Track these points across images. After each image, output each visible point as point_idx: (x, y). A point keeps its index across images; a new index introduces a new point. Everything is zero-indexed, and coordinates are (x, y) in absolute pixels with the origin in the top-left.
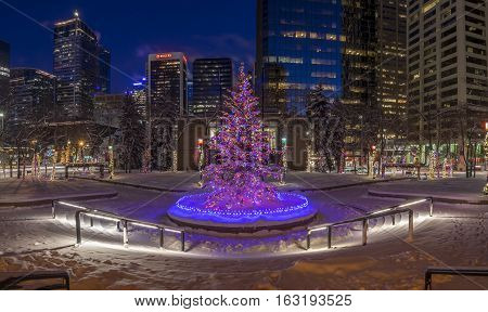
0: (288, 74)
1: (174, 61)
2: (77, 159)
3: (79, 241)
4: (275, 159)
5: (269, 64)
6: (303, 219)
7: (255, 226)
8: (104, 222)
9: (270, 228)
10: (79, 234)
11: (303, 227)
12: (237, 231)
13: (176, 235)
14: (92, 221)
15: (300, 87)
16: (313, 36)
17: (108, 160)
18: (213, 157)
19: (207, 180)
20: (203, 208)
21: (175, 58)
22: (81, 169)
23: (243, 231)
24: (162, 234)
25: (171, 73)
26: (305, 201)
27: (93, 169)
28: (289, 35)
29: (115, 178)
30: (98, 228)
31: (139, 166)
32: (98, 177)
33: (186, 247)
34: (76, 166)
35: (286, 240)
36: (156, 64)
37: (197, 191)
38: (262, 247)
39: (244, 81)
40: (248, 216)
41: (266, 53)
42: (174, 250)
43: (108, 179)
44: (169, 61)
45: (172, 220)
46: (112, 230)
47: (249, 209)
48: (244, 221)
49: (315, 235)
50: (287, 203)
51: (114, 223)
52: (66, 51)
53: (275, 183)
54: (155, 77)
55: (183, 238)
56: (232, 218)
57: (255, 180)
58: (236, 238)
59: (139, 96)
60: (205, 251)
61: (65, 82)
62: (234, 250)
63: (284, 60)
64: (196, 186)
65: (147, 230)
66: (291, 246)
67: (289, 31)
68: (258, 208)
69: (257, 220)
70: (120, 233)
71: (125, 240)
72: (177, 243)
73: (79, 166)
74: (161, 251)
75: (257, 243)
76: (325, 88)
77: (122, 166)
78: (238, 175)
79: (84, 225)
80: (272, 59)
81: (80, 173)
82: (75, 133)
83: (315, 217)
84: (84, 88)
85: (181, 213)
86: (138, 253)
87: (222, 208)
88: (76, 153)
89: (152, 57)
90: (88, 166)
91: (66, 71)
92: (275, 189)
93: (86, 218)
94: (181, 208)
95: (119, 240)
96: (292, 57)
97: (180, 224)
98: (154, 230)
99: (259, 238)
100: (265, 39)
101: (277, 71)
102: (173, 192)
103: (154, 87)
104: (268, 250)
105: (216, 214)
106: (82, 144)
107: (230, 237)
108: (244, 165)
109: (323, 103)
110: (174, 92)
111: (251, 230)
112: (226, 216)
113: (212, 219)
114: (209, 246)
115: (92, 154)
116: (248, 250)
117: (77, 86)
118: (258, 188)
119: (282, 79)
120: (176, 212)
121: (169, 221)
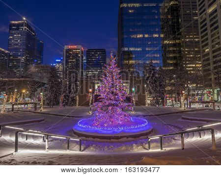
0: (134, 56)
1: (77, 49)
2: (21, 100)
3: (16, 151)
4: (128, 100)
5: (125, 52)
6: (145, 132)
7: (119, 135)
8: (34, 137)
9: (127, 137)
10: (17, 146)
11: (146, 137)
12: (109, 138)
13: (76, 142)
14: (27, 137)
15: (141, 62)
16: (146, 36)
17: (40, 100)
18: (97, 99)
19: (94, 111)
20: (92, 125)
21: (77, 48)
22: (23, 106)
23: (113, 138)
24: (68, 142)
25: (76, 55)
27: (30, 106)
28: (134, 36)
29: (43, 110)
30: (31, 141)
31: (58, 103)
32: (33, 110)
33: (82, 149)
34: (19, 104)
35: (136, 144)
36: (68, 51)
37: (89, 116)
38: (124, 148)
39: (112, 60)
40: (116, 130)
41: (123, 46)
42: (75, 151)
43: (39, 111)
44: (74, 50)
45: (75, 133)
46: (39, 142)
47: (117, 126)
48: (114, 132)
49: (153, 141)
50: (137, 123)
51: (41, 137)
52: (17, 39)
53: (130, 112)
54: (68, 57)
55: (80, 143)
56: (107, 131)
57: (119, 110)
58: (109, 142)
59: (59, 66)
60: (93, 150)
61: (15, 56)
62: (109, 149)
63: (132, 49)
64: (88, 114)
65: (61, 140)
66: (140, 147)
67: (134, 34)
68: (121, 126)
69: (121, 132)
70: (44, 143)
71: (47, 147)
72: (77, 147)
73: (21, 104)
74: (68, 152)
75: (121, 145)
76: (154, 62)
77: (48, 104)
78: (110, 108)
79: (21, 140)
80: (126, 49)
81: (22, 108)
82: (20, 85)
83: (152, 131)
84: (27, 60)
85: (80, 129)
86: (54, 155)
87: (102, 126)
88: (20, 96)
89: (66, 47)
90: (27, 104)
91: (17, 50)
92: (130, 115)
93: (23, 136)
94: (80, 126)
95: (42, 147)
96: (136, 47)
97: (79, 135)
98: (64, 140)
99: (121, 142)
100: (123, 39)
101: (129, 55)
102: (75, 118)
103: (67, 62)
104: (127, 150)
105: (99, 129)
106: (24, 91)
107: (106, 142)
108: (114, 102)
109: (154, 70)
110: (77, 66)
111: (117, 138)
112: (104, 130)
113: (97, 132)
114: (95, 148)
115: (30, 97)
116: (116, 149)
117: (23, 59)
118: (121, 114)
119: (131, 59)
120: (78, 128)
121: (73, 134)
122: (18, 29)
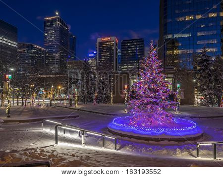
0: (180, 45)
1: (110, 42)
2: (57, 96)
3: (56, 143)
4: (172, 97)
5: (168, 40)
6: (192, 136)
7: (160, 137)
8: (71, 132)
9: (170, 140)
10: (56, 138)
11: (193, 142)
12: (148, 139)
13: (111, 140)
14: (65, 131)
15: (190, 51)
16: (199, 17)
17: (74, 97)
18: (134, 96)
19: (129, 109)
20: (127, 124)
21: (111, 40)
22: (59, 102)
23: (152, 140)
24: (104, 139)
25: (109, 49)
26: (194, 125)
27: (66, 102)
28: (181, 19)
29: (78, 107)
30: (68, 135)
31: (91, 101)
32: (68, 106)
33: (118, 148)
34: (56, 100)
35: (181, 148)
36: (101, 43)
37: (124, 115)
38: (165, 152)
39: (152, 52)
40: (155, 131)
41: (166, 33)
42: (110, 149)
43: (74, 107)
44: (108, 42)
45: (110, 131)
46: (75, 136)
47: (157, 127)
48: (153, 134)
49: (203, 148)
50: (181, 125)
51: (77, 132)
52: (51, 35)
53: (172, 112)
54: (101, 51)
55: (116, 142)
56: (146, 132)
57: (160, 109)
58: (148, 144)
59: (92, 62)
60: (129, 151)
61: (51, 53)
62: (147, 151)
63: (177, 36)
64: (123, 112)
65: (96, 137)
66: (185, 153)
67: (182, 17)
68: (162, 127)
69: (161, 134)
70: (80, 138)
71: (83, 142)
72: (113, 145)
73: (58, 100)
74: (103, 149)
75: (161, 149)
76: (208, 50)
77: (82, 101)
78: (149, 106)
79: (60, 133)
80: (170, 36)
81: (59, 104)
82: (56, 81)
83: (202, 135)
84: (61, 57)
85: (115, 127)
86: (90, 150)
87: (139, 125)
88: (57, 92)
89: (99, 40)
90: (63, 100)
91: (51, 46)
92: (173, 115)
93: (61, 129)
94: (115, 125)
95: (79, 142)
96: (183, 33)
97: (114, 134)
98: (99, 137)
99: (162, 145)
100: (165, 25)
101: (173, 43)
102: (110, 115)
103: (100, 57)
104: (168, 154)
105: (136, 129)
106: (60, 87)
107: (144, 143)
109: (207, 60)
110: (111, 60)
111: (157, 140)
112: (141, 130)
113: (133, 131)
114: (131, 148)
115: (65, 93)
116: (155, 152)
117: (57, 55)
118: (162, 114)
119: (177, 48)
120: (113, 126)
121: (108, 132)
122: (52, 25)
